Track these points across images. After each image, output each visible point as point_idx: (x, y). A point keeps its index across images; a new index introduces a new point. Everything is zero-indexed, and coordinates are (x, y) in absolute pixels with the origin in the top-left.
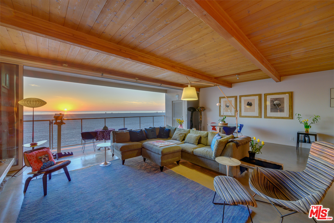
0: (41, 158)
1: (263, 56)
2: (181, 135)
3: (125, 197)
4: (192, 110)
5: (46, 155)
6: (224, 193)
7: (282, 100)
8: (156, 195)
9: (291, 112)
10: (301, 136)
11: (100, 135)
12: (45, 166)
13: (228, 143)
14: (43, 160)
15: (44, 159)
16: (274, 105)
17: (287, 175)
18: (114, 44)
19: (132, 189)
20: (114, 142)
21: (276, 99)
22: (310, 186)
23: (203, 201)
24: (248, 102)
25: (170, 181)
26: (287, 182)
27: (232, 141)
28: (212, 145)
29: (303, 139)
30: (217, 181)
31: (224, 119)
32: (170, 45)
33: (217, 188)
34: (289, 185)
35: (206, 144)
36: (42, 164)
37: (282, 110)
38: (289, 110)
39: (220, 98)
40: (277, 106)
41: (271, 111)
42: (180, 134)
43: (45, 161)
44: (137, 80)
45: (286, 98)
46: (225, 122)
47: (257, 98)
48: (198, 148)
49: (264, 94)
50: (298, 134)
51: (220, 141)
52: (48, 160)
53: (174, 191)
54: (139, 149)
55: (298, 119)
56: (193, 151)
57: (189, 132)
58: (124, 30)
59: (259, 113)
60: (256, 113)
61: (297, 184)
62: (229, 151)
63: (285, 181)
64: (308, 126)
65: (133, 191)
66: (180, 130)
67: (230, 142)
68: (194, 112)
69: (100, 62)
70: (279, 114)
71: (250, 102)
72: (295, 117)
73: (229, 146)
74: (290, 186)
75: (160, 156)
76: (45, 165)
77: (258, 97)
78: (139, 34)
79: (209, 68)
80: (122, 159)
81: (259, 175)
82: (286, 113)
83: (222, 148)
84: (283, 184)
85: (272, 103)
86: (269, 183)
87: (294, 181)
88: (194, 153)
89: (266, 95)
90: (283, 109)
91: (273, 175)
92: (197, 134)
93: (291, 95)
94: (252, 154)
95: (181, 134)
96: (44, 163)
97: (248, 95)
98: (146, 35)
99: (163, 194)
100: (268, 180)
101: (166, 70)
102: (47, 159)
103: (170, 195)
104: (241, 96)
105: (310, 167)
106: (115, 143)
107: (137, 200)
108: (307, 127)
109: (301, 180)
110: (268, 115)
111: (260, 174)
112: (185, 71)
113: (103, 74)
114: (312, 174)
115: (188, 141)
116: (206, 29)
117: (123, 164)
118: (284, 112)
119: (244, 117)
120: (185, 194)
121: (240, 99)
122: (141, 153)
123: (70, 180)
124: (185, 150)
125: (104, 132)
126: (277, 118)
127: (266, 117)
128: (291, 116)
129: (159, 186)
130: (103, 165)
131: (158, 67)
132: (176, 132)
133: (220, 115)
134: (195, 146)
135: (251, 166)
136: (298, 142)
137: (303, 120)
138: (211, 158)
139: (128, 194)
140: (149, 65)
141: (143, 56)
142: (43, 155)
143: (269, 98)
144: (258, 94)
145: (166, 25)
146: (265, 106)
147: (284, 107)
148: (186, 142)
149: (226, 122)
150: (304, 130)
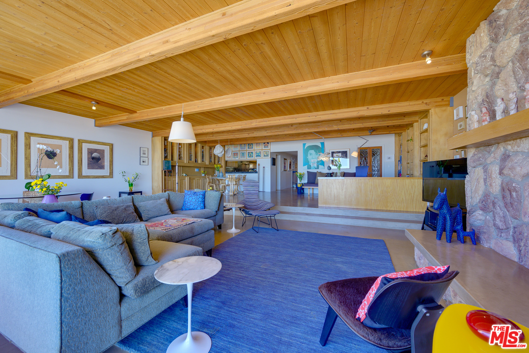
7: (102, 152)
9: (111, 168)
16: (93, 158)
21: (96, 151)
24: (49, 150)
37: (102, 167)
40: (96, 161)
41: (89, 168)
45: (107, 149)
47: (66, 145)
49: (78, 140)
50: (120, 193)
59: (69, 171)
60: (65, 170)
64: (132, 184)
71: (52, 151)
72: (116, 174)
77: (68, 142)
82: (106, 171)
85: (90, 156)
89: (80, 142)
90: (103, 165)
93: (112, 147)
104: (29, 135)
110: (84, 174)
118: (104, 169)
121: (26, 139)
126: (96, 178)
127: (80, 176)
128: (111, 175)
143: (86, 147)
144: (67, 138)
146: (80, 160)
147: (104, 162)
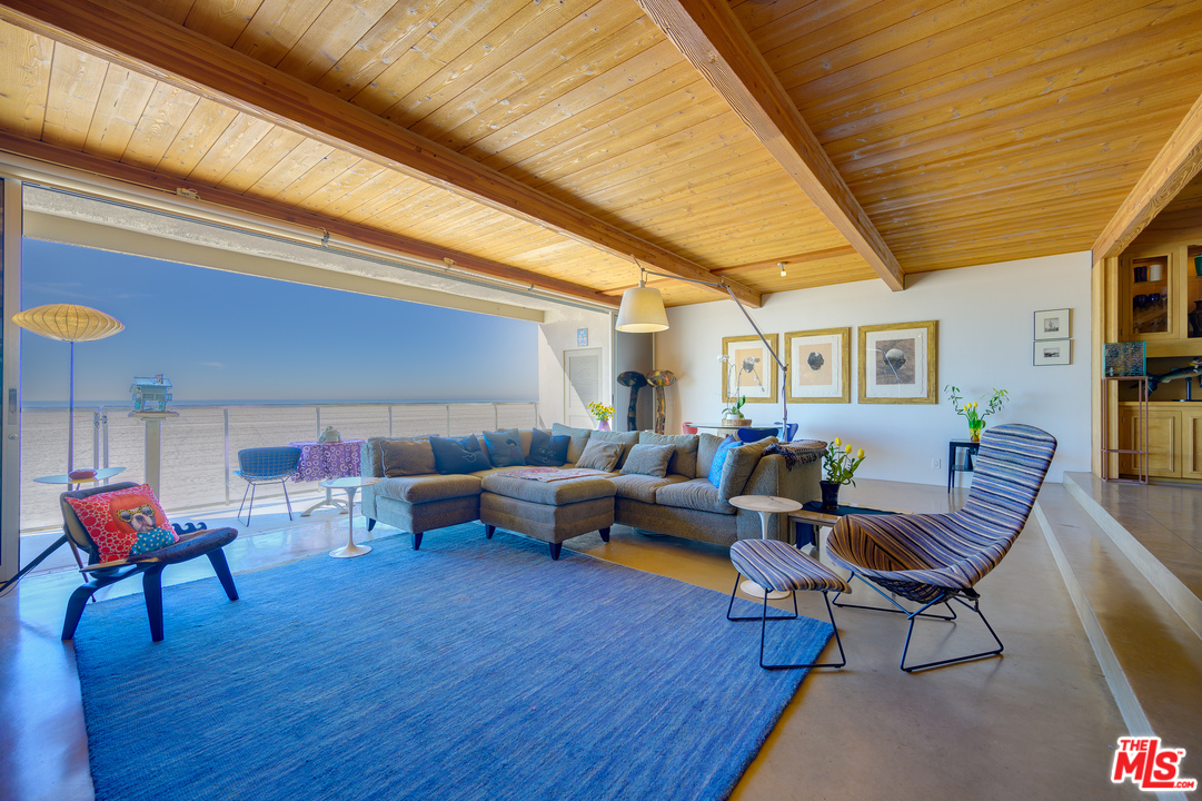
0: (128, 517)
1: (857, 203)
2: (611, 452)
3: (454, 627)
4: (632, 382)
5: (145, 508)
6: (764, 570)
7: (908, 346)
8: (553, 614)
9: (933, 381)
10: (961, 454)
11: (311, 460)
12: (147, 546)
13: (762, 455)
14: (135, 523)
15: (140, 519)
16: (888, 361)
17: (924, 525)
18: (401, 128)
19: (469, 608)
20: (379, 473)
21: (893, 344)
22: (977, 540)
23: (700, 618)
24: (813, 354)
25: (590, 581)
26: (923, 544)
27: (773, 451)
28: (714, 469)
29: (964, 462)
30: (741, 550)
31: (739, 407)
32: (585, 147)
33: (743, 565)
34: (928, 548)
35: (691, 474)
36: (134, 536)
37: (909, 379)
38: (928, 376)
39: (726, 341)
40: (895, 366)
41: (879, 382)
42: (605, 449)
43: (144, 528)
44: (449, 266)
45: (920, 337)
46: (742, 416)
47: (836, 341)
48: (669, 483)
49: (859, 329)
50: (953, 446)
51: (740, 450)
52: (154, 526)
53: (606, 602)
54: (470, 496)
55: (952, 401)
56: (654, 494)
57: (637, 441)
58: (447, 83)
59: (844, 388)
60: (834, 388)
61: (946, 544)
62: (767, 476)
63: (918, 540)
64: (979, 422)
65: (476, 611)
66: (603, 436)
67: (768, 453)
68: (641, 389)
69: (324, 190)
70: (899, 390)
71: (817, 355)
72: (944, 396)
73: (766, 462)
74: (931, 550)
75: (552, 509)
76: (144, 542)
77: (840, 336)
78: (492, 99)
79: (697, 236)
80: (414, 530)
81: (852, 532)
82: (919, 388)
83: (746, 471)
84: (913, 548)
85: (881, 357)
86: (878, 552)
87: (940, 536)
88: (658, 499)
89: (863, 331)
90: (911, 373)
91: (888, 529)
92: (662, 444)
93: (935, 328)
94: (830, 489)
95: (611, 446)
96: (140, 532)
97: (811, 331)
98: (516, 108)
99: (575, 610)
100: (875, 544)
101: (563, 233)
102: (149, 520)
103: (596, 612)
104: (789, 336)
105: (978, 495)
106: (386, 479)
107: (495, 628)
108: (976, 424)
109: (957, 530)
110: (870, 394)
111: (855, 531)
112: (622, 239)
113: (327, 236)
114: (981, 512)
115: (634, 468)
116: (704, 103)
117: (417, 547)
118: (914, 382)
119: (798, 402)
120: (642, 607)
121: (786, 343)
122: (479, 512)
123: (233, 595)
124: (628, 494)
125: (328, 450)
126: (894, 403)
127: (863, 399)
128: (934, 396)
129: (556, 595)
130: (343, 553)
131: (537, 220)
132: (590, 443)
133: (726, 397)
134: (660, 480)
135: (830, 518)
136: (952, 471)
137: (966, 403)
138: (714, 508)
139: (462, 619)
140: (509, 208)
141: (489, 175)
142: (134, 507)
143: (873, 339)
144: (841, 329)
145: (588, 79)
146: (862, 366)
147: (913, 366)
148: (628, 473)
149: (746, 418)
150: (966, 435)
